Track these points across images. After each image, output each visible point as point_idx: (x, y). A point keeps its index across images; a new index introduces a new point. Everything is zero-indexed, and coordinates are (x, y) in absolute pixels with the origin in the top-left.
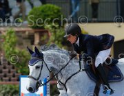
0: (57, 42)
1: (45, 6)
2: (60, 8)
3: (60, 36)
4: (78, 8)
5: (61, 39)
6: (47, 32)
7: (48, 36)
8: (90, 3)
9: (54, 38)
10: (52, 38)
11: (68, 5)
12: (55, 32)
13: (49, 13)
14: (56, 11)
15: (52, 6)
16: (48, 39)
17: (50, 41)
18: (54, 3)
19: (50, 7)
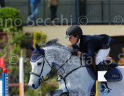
0: (15, 44)
1: (3, 9)
2: (19, 11)
3: (18, 39)
4: (36, 11)
5: (19, 41)
6: (6, 34)
7: (7, 39)
8: (49, 6)
9: (12, 41)
10: (11, 40)
11: (27, 7)
12: (14, 35)
13: (8, 16)
14: (15, 14)
15: (10, 8)
16: (7, 42)
17: (8, 43)
18: (13, 6)
19: (8, 10)
